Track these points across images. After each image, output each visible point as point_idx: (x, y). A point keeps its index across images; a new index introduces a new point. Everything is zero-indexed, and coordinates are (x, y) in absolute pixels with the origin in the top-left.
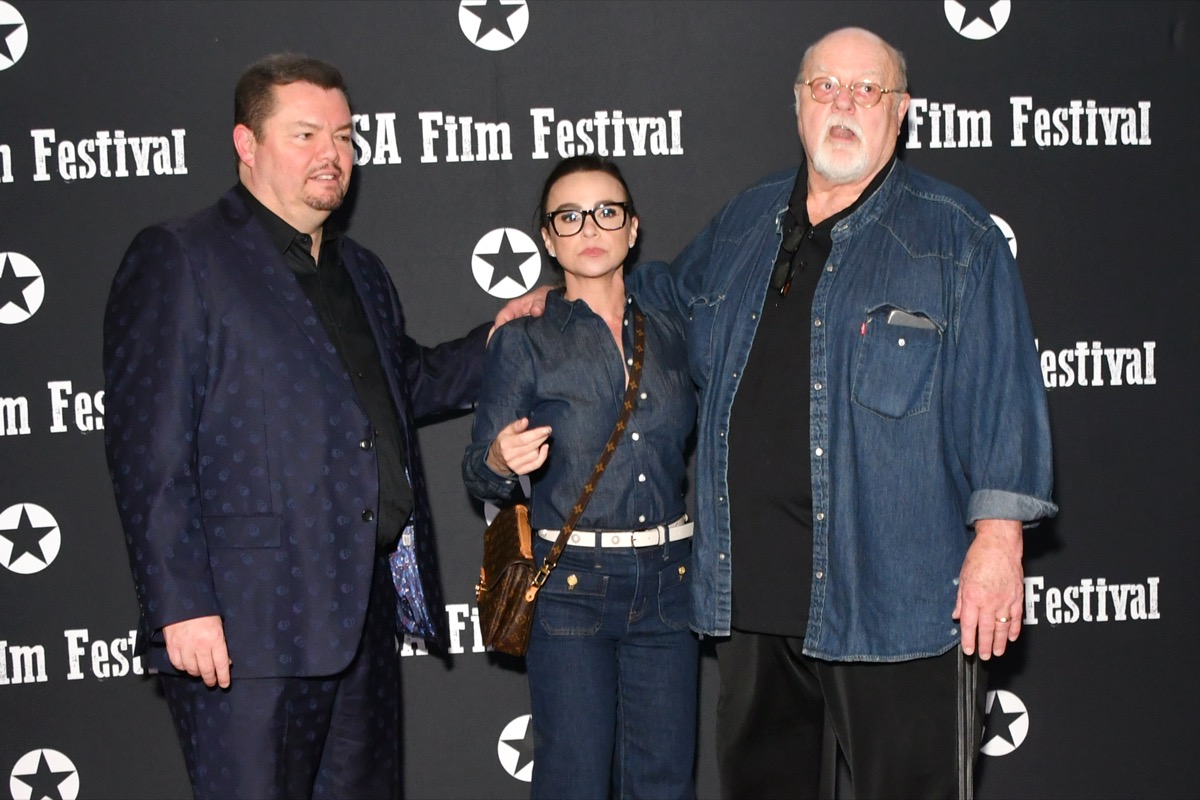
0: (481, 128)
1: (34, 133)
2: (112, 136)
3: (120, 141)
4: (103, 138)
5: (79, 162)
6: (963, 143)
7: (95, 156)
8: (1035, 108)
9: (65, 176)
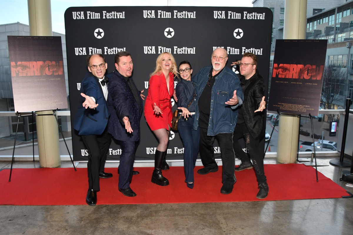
0: (167, 49)
1: (105, 47)
2: (115, 48)
3: (117, 49)
4: (114, 48)
5: (111, 52)
6: (235, 54)
7: (113, 51)
8: (246, 49)
9: (109, 54)
